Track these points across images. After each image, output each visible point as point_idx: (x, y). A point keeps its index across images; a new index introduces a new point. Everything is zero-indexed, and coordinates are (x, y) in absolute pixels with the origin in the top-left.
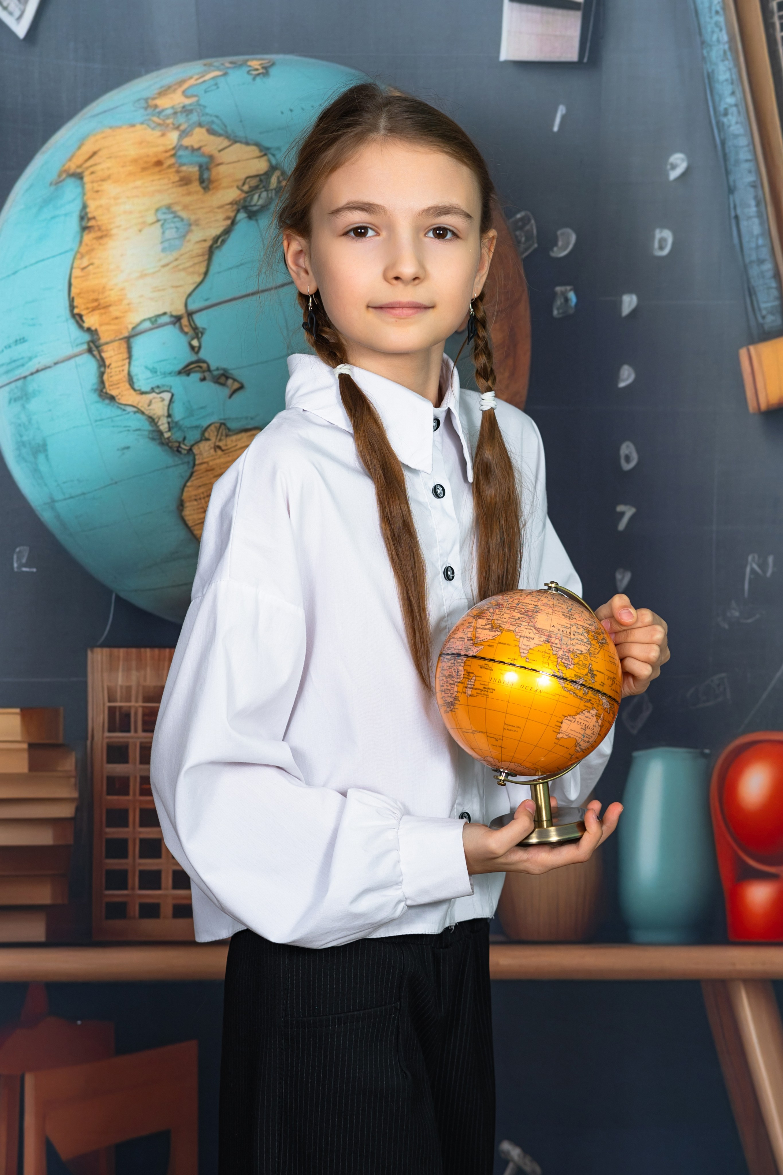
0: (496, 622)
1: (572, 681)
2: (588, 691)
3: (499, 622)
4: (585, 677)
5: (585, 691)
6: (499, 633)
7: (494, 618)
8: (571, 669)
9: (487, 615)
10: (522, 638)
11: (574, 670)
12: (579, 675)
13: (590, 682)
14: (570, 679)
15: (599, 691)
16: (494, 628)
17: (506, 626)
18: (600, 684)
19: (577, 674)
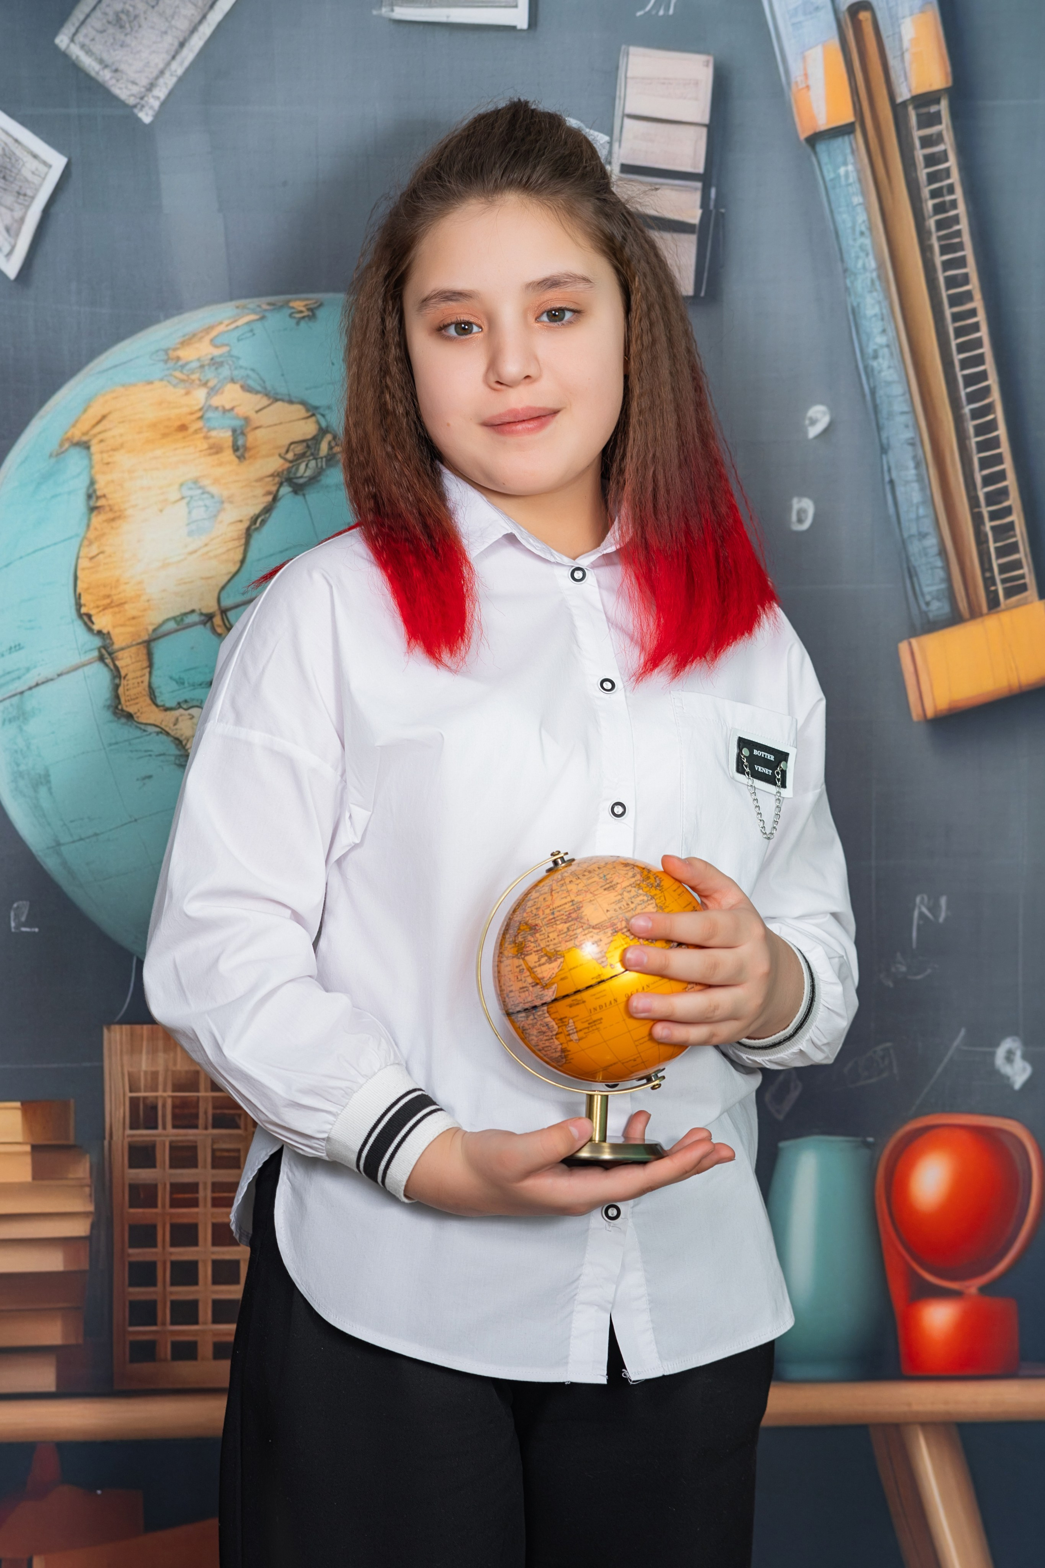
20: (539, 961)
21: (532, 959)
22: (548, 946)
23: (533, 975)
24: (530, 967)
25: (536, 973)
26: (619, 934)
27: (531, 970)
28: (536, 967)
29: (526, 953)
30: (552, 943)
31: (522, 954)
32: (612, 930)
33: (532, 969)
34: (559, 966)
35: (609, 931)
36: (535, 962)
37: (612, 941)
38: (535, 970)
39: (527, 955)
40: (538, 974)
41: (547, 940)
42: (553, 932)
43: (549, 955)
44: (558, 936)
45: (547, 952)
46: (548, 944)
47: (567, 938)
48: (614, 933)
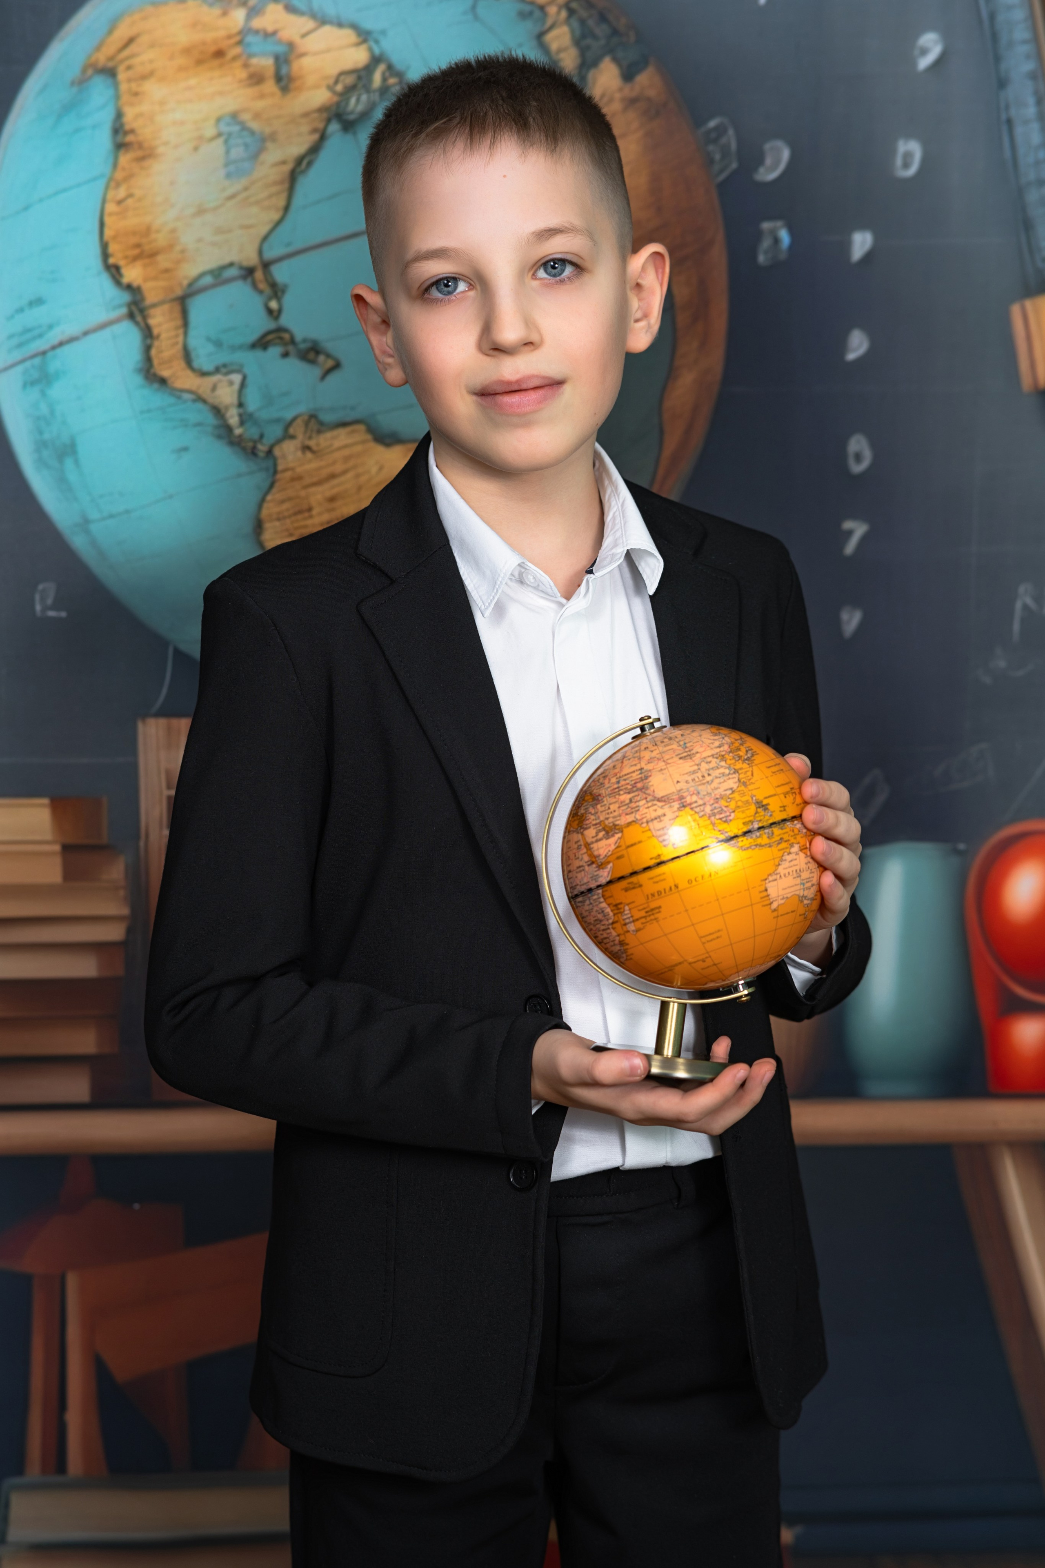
0: (607, 822)
1: (745, 834)
2: (772, 831)
3: (611, 820)
4: (757, 817)
5: (768, 833)
6: (619, 835)
7: (602, 818)
8: (734, 819)
9: (590, 820)
10: (650, 824)
11: (738, 819)
12: (747, 819)
13: (767, 817)
14: (740, 833)
15: (784, 820)
16: (609, 831)
17: (622, 821)
18: (781, 811)
19: (744, 821)
20: (596, 836)
22: (607, 819)
23: (589, 850)
26: (688, 808)
27: (587, 845)
29: (585, 827)
30: (611, 815)
31: (581, 828)
32: (679, 804)
33: (589, 843)
34: (616, 843)
35: (676, 805)
39: (585, 829)
40: (594, 851)
41: (607, 812)
42: (615, 803)
43: (607, 829)
44: (619, 807)
45: (606, 825)
46: (607, 816)
47: (629, 809)
48: (681, 807)
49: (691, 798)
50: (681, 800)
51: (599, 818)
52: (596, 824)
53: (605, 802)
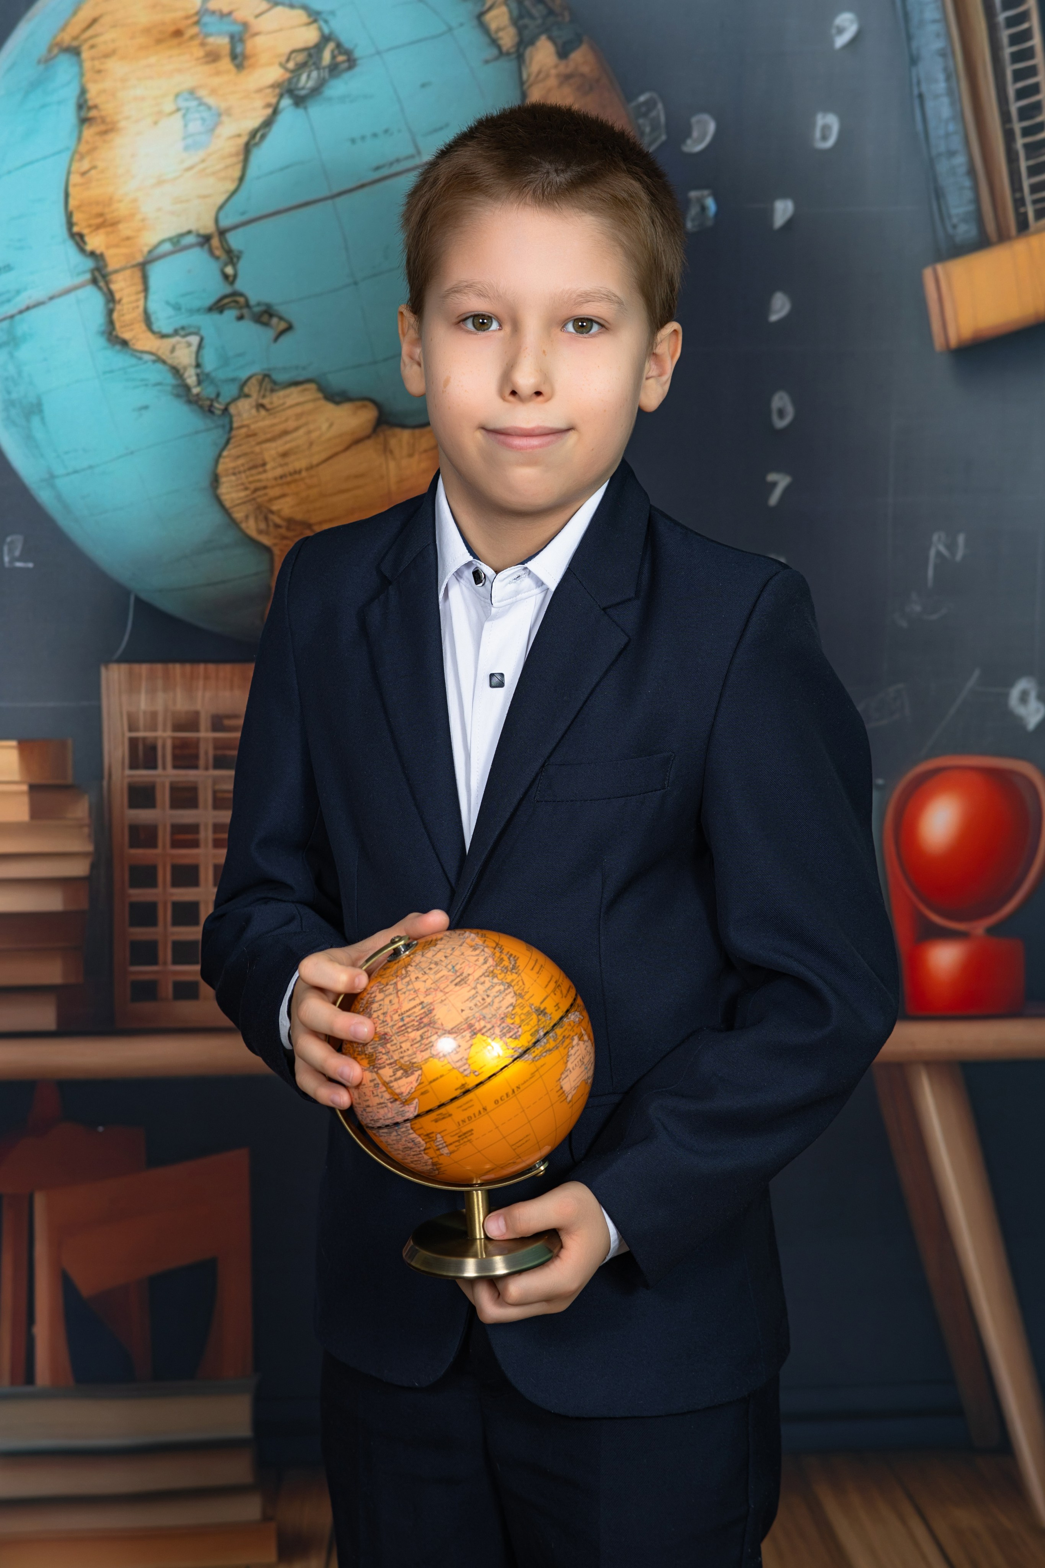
20: (394, 1075)
21: (387, 1073)
22: (402, 1058)
23: (389, 1090)
24: (385, 1082)
25: (393, 1088)
26: (479, 1035)
27: (386, 1084)
28: (391, 1082)
29: (379, 1066)
30: (405, 1054)
31: (374, 1067)
32: (470, 1032)
33: (388, 1084)
34: (417, 1080)
35: (467, 1034)
36: (390, 1076)
37: (472, 1045)
38: (391, 1085)
39: (380, 1068)
40: (395, 1089)
41: (400, 1051)
42: (405, 1041)
43: (405, 1068)
44: (412, 1045)
45: (402, 1064)
46: (402, 1055)
47: (422, 1046)
48: (473, 1035)
49: (480, 1025)
50: (470, 1028)
51: (392, 1057)
52: (391, 1064)
53: (395, 1042)
